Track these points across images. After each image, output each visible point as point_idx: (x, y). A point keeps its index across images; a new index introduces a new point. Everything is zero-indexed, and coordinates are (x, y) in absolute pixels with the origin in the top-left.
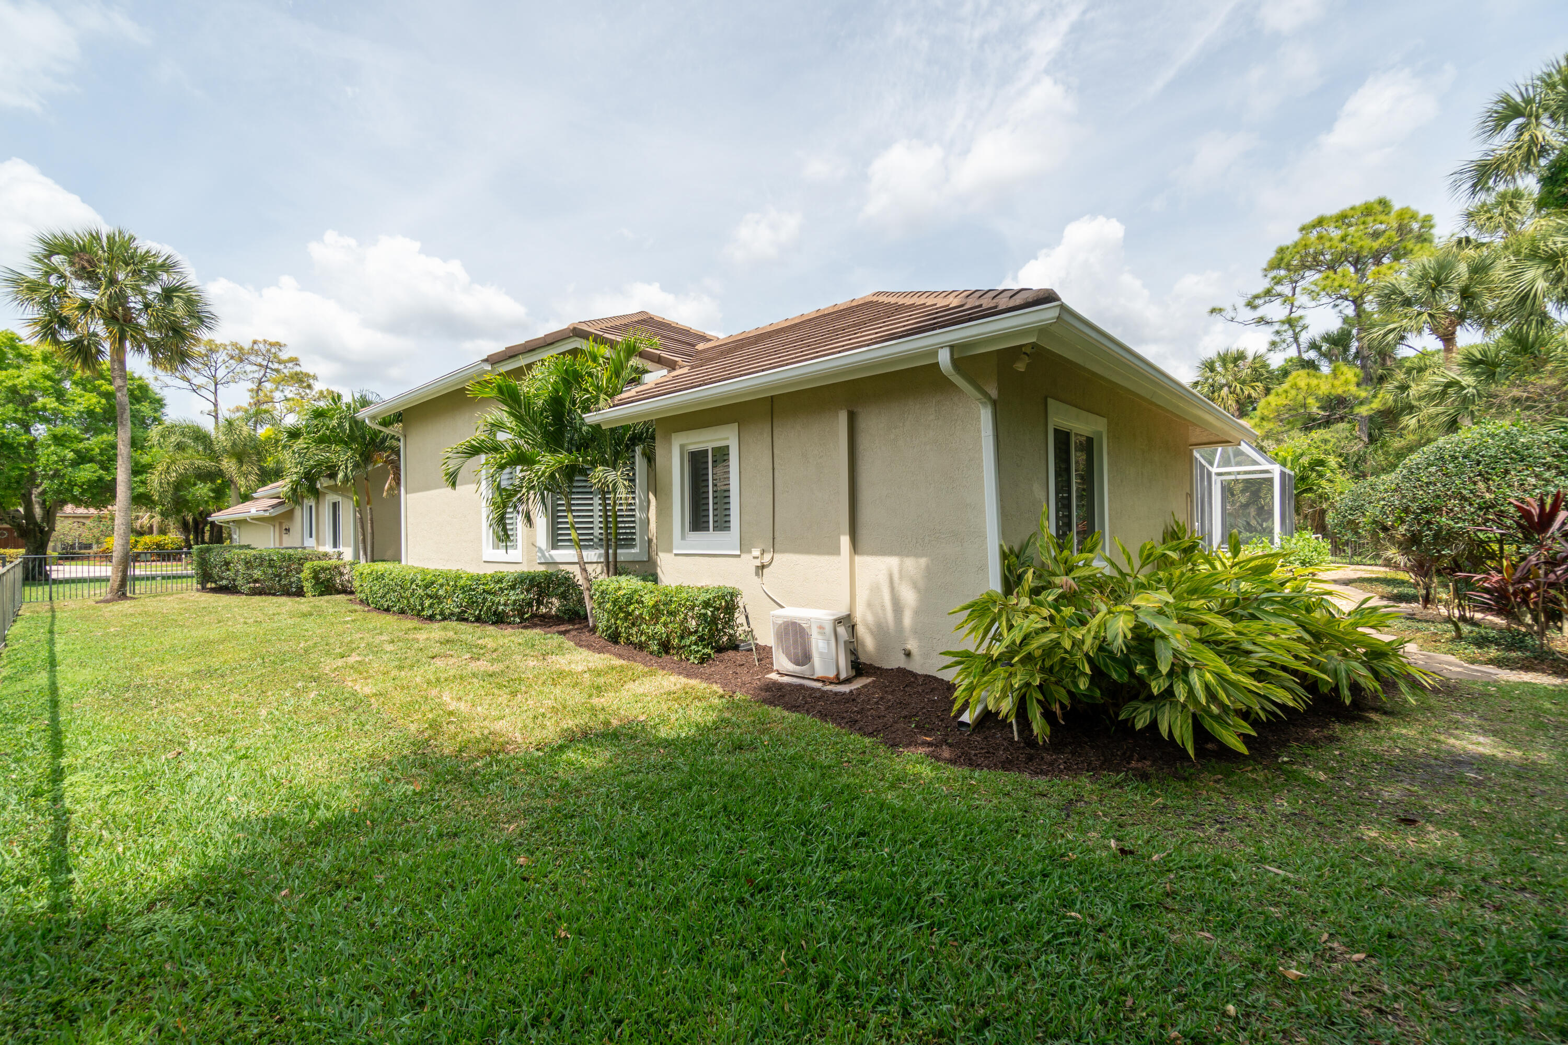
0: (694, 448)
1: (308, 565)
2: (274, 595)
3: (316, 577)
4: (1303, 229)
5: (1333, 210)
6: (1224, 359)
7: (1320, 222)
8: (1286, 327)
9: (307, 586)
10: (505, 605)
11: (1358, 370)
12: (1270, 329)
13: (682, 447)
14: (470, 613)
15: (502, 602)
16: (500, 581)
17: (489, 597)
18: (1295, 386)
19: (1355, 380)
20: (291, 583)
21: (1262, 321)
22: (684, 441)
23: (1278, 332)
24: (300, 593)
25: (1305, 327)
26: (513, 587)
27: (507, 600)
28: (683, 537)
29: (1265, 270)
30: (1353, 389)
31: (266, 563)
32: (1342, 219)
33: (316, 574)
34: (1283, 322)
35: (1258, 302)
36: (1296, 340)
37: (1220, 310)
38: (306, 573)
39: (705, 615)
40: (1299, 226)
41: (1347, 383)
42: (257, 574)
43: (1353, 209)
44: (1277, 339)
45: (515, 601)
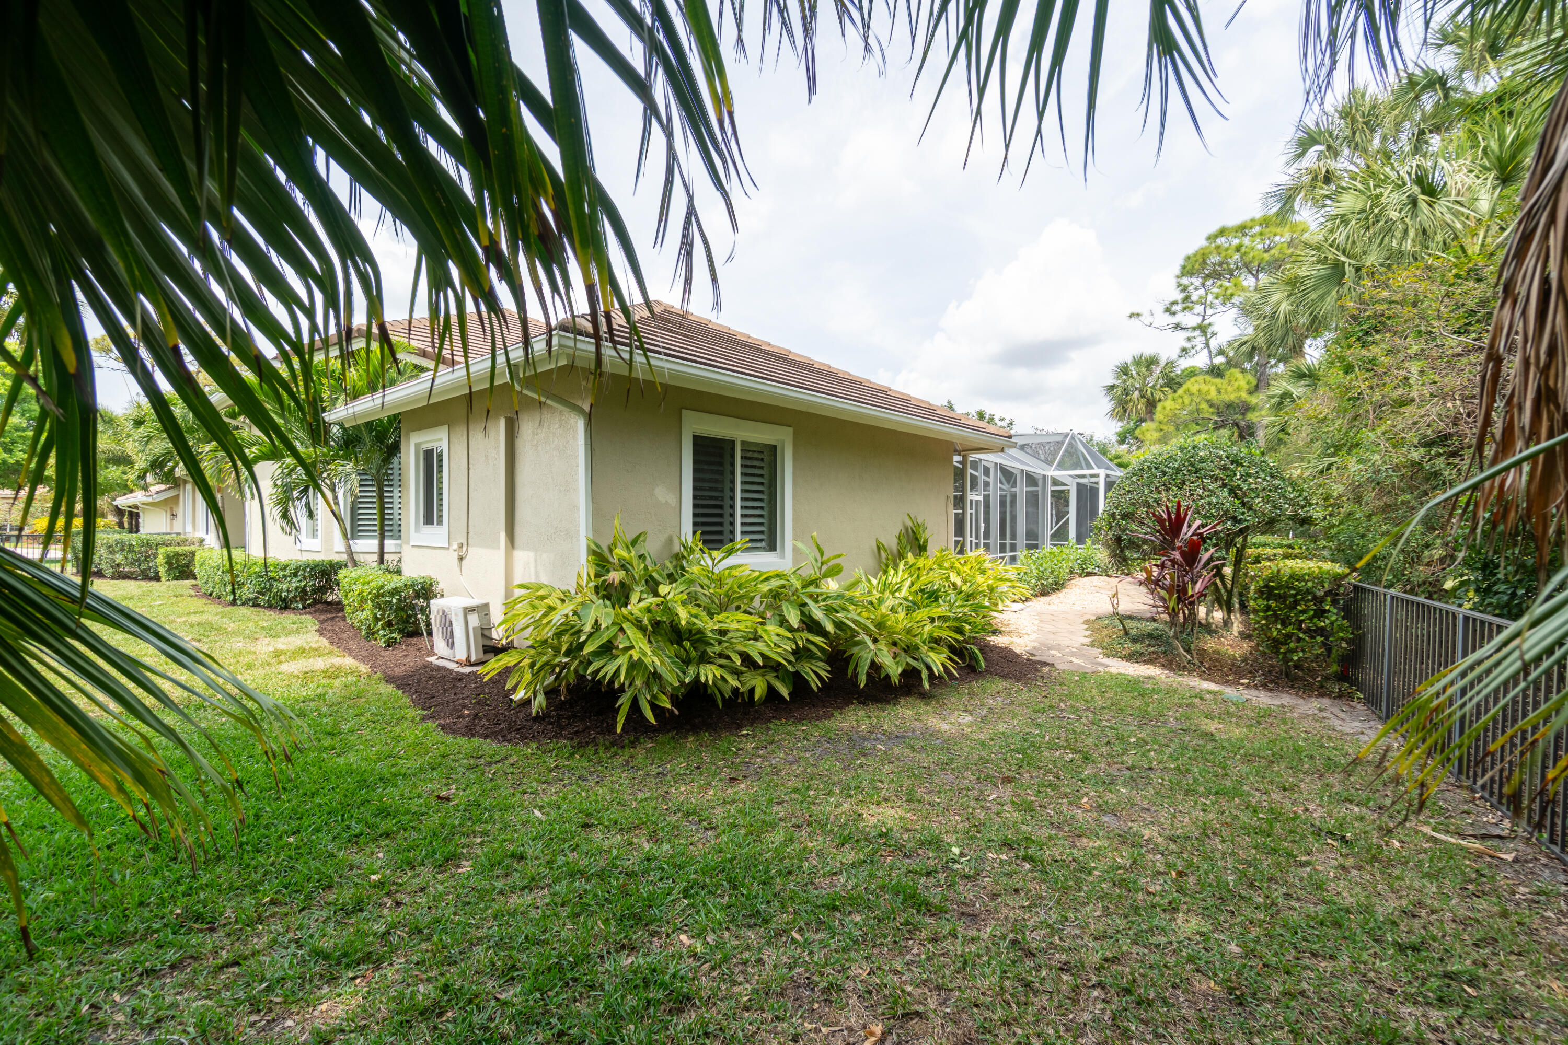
0: (427, 446)
1: (162, 550)
2: (136, 579)
3: (169, 563)
4: (1208, 238)
5: (1232, 221)
6: (1138, 362)
7: (1222, 232)
8: (1198, 333)
9: (162, 570)
10: (288, 591)
11: (1249, 377)
12: (1183, 335)
13: (417, 446)
14: (262, 600)
15: (285, 588)
16: (284, 568)
17: (275, 584)
18: (1188, 391)
19: (1246, 387)
20: (150, 568)
21: (1177, 326)
22: (418, 441)
23: (1189, 339)
24: (157, 578)
25: (1214, 334)
26: (295, 575)
27: (288, 587)
28: (417, 529)
29: (1178, 277)
30: (1244, 395)
31: (126, 547)
32: (1242, 229)
33: (169, 561)
34: (1194, 329)
35: (1174, 308)
36: (1207, 345)
37: (1138, 315)
38: (160, 559)
39: (390, 602)
40: (1206, 235)
41: (1239, 389)
42: (119, 558)
43: (1252, 220)
44: (1188, 345)
45: (297, 588)
